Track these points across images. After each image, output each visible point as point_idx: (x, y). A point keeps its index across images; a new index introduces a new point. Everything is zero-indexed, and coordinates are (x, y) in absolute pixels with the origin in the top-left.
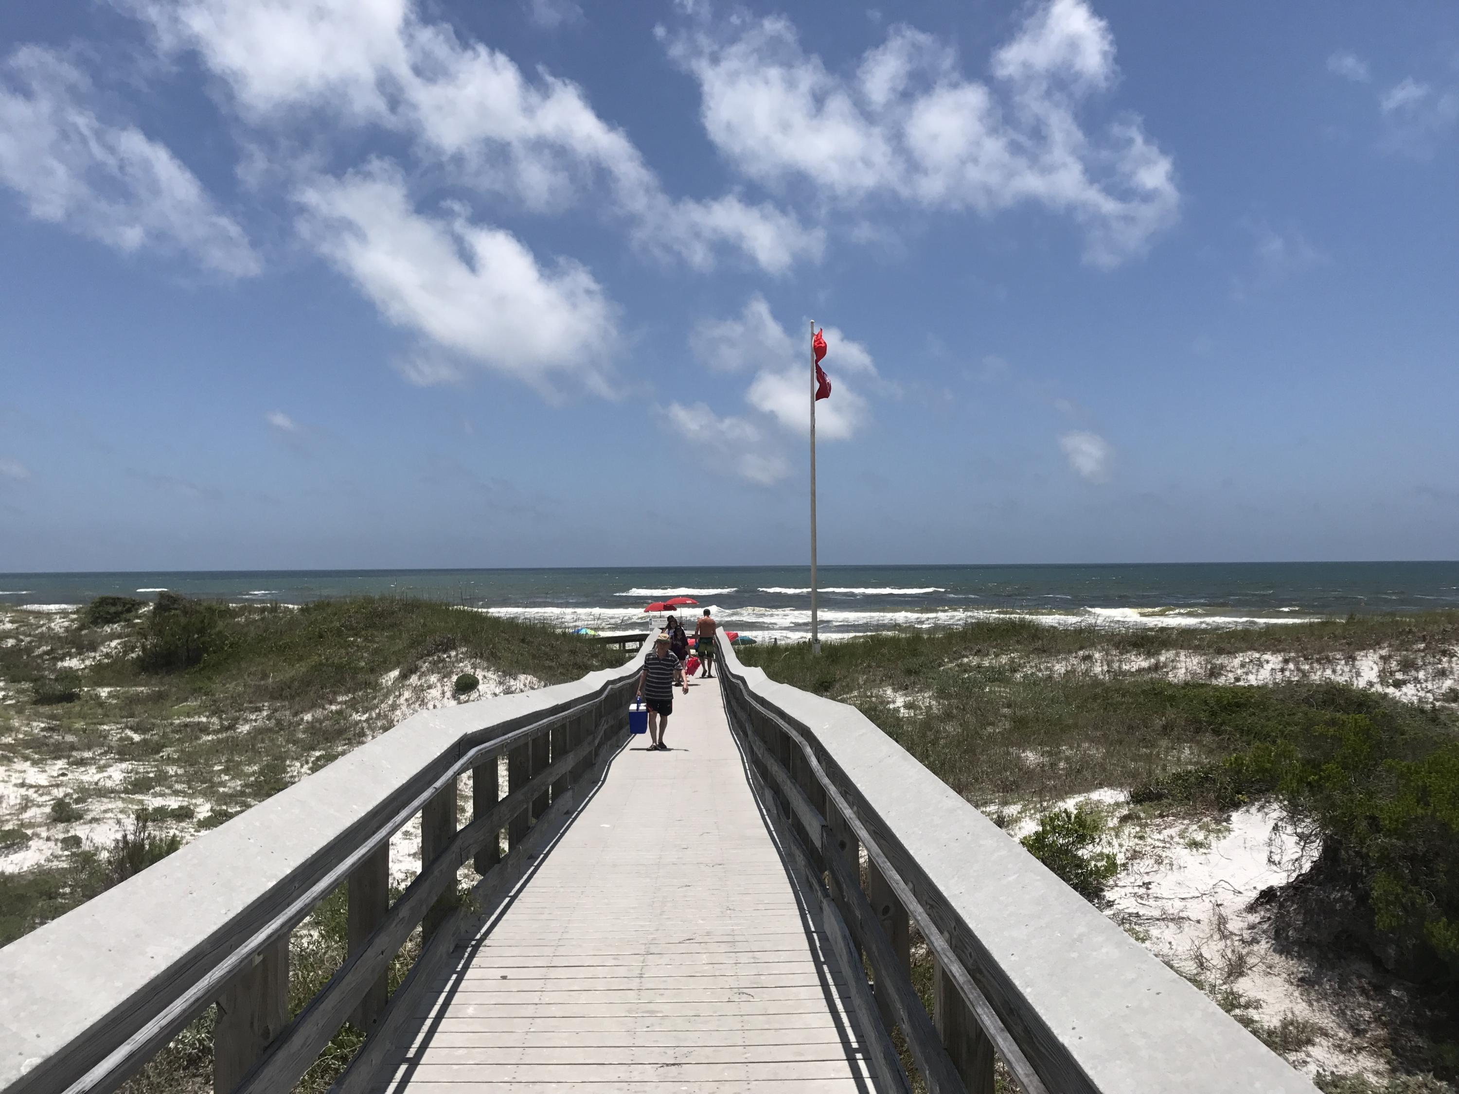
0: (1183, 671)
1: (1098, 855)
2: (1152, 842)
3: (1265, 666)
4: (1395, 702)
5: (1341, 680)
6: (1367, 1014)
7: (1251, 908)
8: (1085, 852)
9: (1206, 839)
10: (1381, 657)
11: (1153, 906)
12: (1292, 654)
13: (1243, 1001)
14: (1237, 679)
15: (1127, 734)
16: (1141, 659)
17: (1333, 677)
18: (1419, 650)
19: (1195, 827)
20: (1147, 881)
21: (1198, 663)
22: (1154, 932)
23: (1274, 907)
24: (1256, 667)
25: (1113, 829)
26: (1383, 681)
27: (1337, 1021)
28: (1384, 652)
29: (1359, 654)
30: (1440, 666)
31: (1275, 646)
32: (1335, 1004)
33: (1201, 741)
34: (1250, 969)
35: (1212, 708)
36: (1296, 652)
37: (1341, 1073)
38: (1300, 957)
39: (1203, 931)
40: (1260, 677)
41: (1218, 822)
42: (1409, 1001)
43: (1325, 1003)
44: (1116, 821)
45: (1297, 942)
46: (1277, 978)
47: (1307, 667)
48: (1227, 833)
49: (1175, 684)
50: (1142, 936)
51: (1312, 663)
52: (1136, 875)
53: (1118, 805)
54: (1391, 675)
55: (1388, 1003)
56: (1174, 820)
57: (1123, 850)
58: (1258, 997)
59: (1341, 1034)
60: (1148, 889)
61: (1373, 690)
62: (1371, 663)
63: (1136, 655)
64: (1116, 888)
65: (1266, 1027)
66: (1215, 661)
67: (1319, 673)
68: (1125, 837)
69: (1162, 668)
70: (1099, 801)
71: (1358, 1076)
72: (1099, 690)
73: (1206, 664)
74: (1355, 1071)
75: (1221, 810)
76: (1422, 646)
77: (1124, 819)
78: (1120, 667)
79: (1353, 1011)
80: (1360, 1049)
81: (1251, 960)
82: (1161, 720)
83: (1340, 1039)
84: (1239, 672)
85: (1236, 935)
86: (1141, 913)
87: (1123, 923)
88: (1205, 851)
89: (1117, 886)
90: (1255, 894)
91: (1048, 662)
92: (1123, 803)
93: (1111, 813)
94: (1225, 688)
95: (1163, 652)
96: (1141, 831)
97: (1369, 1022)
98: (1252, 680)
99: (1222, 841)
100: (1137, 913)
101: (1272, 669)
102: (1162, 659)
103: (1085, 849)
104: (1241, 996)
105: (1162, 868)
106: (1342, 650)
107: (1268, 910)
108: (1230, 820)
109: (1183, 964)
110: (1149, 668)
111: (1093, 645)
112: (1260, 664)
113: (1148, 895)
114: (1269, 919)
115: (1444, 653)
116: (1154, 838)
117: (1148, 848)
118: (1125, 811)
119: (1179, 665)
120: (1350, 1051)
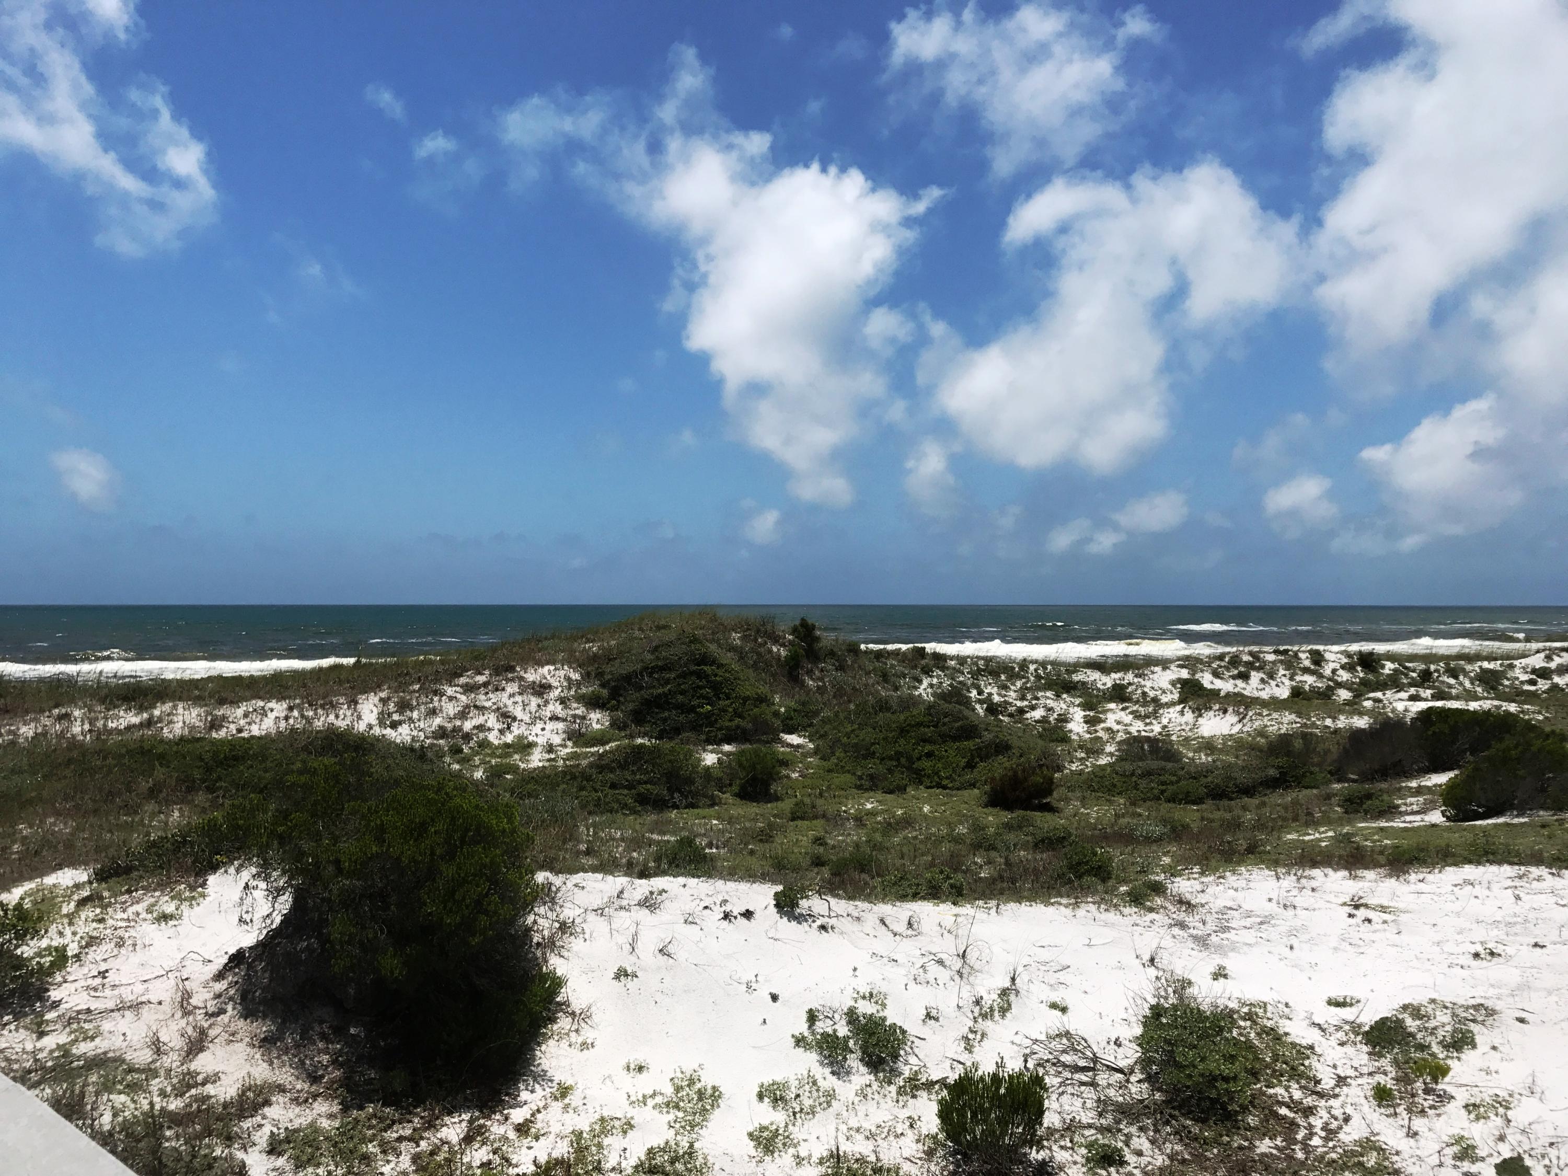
0: (181, 724)
1: (45, 949)
2: (114, 923)
3: (269, 714)
4: (391, 743)
5: (342, 724)
6: (325, 1058)
7: (219, 976)
8: (26, 950)
9: (177, 909)
10: (381, 700)
11: (109, 996)
12: (297, 701)
13: (200, 1078)
14: (240, 731)
15: (105, 802)
16: (131, 714)
17: (335, 722)
18: (414, 691)
19: (167, 898)
20: (102, 969)
21: (198, 715)
22: (106, 1026)
23: (242, 971)
24: (260, 717)
25: (67, 916)
26: (382, 723)
27: (296, 1073)
28: (383, 695)
29: (361, 698)
30: (431, 705)
31: (280, 693)
32: (295, 1056)
33: (193, 800)
34: (211, 1042)
35: (206, 764)
36: (302, 698)
37: (296, 1126)
38: (264, 1017)
39: (164, 1013)
40: (264, 727)
41: (192, 888)
42: (365, 1036)
43: (286, 1058)
44: (73, 904)
45: (264, 1001)
46: (240, 1044)
47: (311, 713)
48: (201, 899)
49: (170, 740)
50: (91, 1033)
51: (316, 709)
52: (91, 965)
53: (78, 886)
54: (389, 716)
55: (346, 1043)
56: (144, 894)
57: (77, 938)
58: (217, 1070)
59: (299, 1087)
60: (105, 978)
61: (372, 732)
62: (371, 706)
63: (126, 710)
64: (65, 985)
65: (222, 1100)
66: (217, 712)
67: (322, 719)
68: (81, 923)
69: (156, 723)
70: (54, 885)
71: (312, 1124)
72: (75, 754)
73: (206, 716)
74: (310, 1119)
75: (197, 875)
76: (417, 687)
77: (82, 903)
78: (105, 725)
79: (312, 1059)
80: (315, 1097)
81: (212, 1033)
82: (148, 782)
83: (298, 1091)
84: (242, 722)
85: (199, 1008)
86: (92, 1008)
87: (69, 1024)
88: (176, 923)
89: (65, 982)
90: (225, 960)
91: (12, 725)
92: (84, 883)
93: (68, 897)
94: (222, 742)
95: (158, 704)
96: (102, 913)
97: (327, 1067)
98: (255, 730)
99: (196, 908)
100: (88, 1009)
101: (276, 718)
102: (157, 712)
103: (28, 945)
104: (198, 1074)
105: (123, 951)
106: (345, 695)
107: (236, 974)
108: (206, 884)
109: (138, 1053)
110: (141, 724)
111: (72, 701)
112: (264, 713)
113: (103, 985)
114: (237, 983)
115: (435, 693)
116: (116, 917)
117: (108, 931)
118: (86, 893)
119: (175, 719)
120: (306, 1101)
